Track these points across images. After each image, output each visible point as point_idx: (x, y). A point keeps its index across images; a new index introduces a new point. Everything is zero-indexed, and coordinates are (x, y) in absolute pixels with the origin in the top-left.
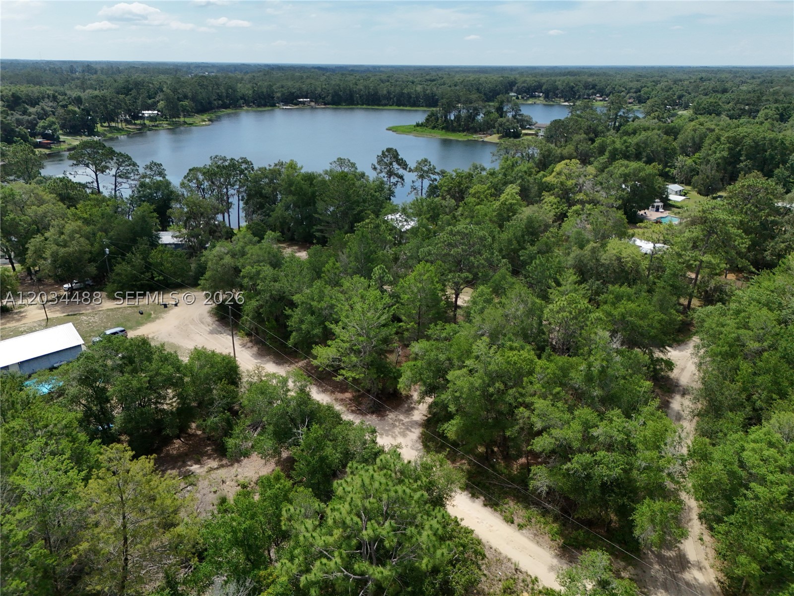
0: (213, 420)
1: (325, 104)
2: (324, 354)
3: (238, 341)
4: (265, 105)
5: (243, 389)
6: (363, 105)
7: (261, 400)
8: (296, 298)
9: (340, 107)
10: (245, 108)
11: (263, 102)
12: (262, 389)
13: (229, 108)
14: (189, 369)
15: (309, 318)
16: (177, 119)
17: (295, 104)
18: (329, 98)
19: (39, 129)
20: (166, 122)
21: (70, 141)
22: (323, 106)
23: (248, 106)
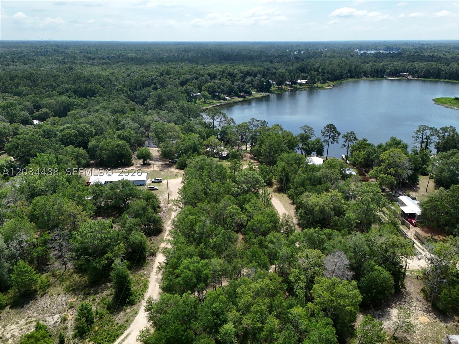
1: (419, 77)
4: (377, 77)
6: (445, 79)
9: (428, 79)
10: (364, 78)
11: (376, 74)
13: (354, 78)
16: (314, 85)
17: (398, 77)
18: (422, 73)
19: (245, 89)
20: (308, 86)
21: (256, 94)
22: (416, 79)
23: (367, 76)
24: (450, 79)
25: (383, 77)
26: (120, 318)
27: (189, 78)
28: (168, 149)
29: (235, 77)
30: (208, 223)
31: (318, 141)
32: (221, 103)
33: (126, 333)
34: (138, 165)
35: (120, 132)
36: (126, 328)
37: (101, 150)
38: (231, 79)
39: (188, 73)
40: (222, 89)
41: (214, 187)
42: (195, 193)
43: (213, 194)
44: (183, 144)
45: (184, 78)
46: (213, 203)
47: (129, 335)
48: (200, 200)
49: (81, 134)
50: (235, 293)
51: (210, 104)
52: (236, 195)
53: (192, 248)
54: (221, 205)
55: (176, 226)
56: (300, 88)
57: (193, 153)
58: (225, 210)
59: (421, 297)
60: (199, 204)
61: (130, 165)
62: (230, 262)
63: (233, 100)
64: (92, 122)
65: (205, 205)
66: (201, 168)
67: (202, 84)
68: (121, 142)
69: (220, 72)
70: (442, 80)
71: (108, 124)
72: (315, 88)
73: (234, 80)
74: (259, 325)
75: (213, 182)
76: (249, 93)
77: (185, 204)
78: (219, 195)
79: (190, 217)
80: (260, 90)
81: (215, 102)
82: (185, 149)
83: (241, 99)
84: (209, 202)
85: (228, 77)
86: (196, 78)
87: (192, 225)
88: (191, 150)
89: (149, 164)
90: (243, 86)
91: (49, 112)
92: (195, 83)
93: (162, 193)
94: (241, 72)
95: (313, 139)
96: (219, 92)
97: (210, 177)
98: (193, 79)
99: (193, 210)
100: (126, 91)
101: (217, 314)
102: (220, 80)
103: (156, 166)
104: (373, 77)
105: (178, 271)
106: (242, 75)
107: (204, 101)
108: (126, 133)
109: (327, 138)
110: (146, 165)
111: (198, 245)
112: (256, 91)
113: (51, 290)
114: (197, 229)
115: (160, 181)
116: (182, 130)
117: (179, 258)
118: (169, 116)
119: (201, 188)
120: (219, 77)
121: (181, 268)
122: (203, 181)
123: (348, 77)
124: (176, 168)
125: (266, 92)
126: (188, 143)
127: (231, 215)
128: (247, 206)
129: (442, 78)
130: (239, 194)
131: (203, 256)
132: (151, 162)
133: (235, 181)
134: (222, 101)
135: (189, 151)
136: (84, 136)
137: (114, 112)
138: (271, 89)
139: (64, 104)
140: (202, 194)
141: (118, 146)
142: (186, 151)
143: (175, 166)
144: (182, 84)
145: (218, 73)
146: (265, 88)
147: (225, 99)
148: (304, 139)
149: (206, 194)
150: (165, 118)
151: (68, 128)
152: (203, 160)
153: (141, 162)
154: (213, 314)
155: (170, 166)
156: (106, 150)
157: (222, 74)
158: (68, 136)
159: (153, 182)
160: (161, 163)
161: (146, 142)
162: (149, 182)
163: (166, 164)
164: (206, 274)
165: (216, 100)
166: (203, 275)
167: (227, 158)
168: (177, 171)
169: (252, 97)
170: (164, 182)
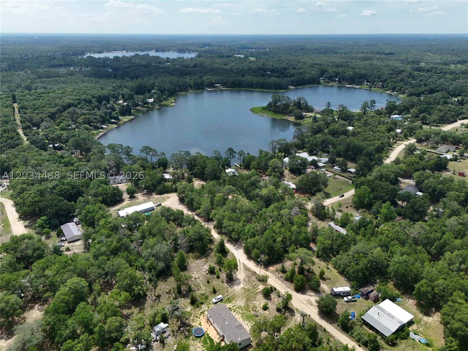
0: (179, 221)
2: (198, 211)
3: (184, 207)
5: (184, 216)
7: (187, 218)
8: (195, 200)
12: (188, 216)
13: (183, 91)
14: (176, 212)
15: (197, 204)
16: (162, 103)
17: (214, 88)
18: (230, 84)
19: (112, 115)
20: (157, 105)
22: (226, 89)
24: (248, 88)
25: (203, 89)
32: (101, 132)
34: (128, 199)
40: (98, 119)
47: (239, 260)
49: (73, 187)
56: (152, 108)
59: (314, 217)
61: (122, 200)
63: (110, 128)
70: (243, 89)
76: (118, 119)
80: (123, 114)
81: (95, 132)
83: (115, 126)
89: (134, 197)
96: (95, 122)
103: (141, 197)
104: (197, 89)
110: (132, 197)
115: (160, 205)
129: (243, 87)
138: (131, 112)
143: (154, 194)
147: (102, 128)
153: (129, 196)
156: (108, 194)
159: (156, 206)
160: (140, 194)
165: (94, 130)
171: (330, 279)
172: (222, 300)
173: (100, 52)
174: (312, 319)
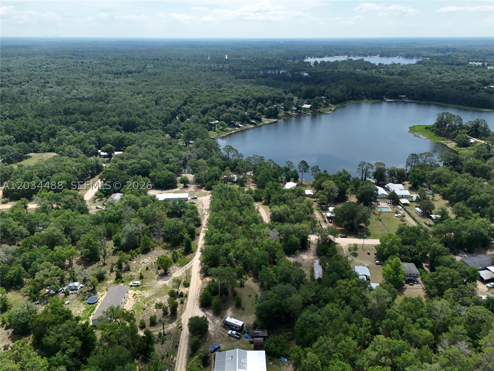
10: (366, 100)
11: (376, 97)
13: (356, 99)
16: (317, 110)
17: (395, 99)
19: (255, 116)
20: (311, 111)
21: (265, 121)
23: (368, 98)
25: (382, 99)
26: (188, 257)
27: (209, 107)
28: (200, 178)
29: (248, 103)
30: (224, 220)
31: (295, 171)
32: (235, 130)
33: (192, 261)
34: (181, 187)
35: (167, 165)
36: (191, 260)
37: (159, 178)
38: (245, 106)
39: (208, 102)
40: (237, 118)
41: (227, 202)
42: (218, 205)
43: (227, 206)
44: (209, 174)
45: (204, 107)
46: (227, 211)
48: (220, 209)
49: (143, 167)
50: (234, 244)
51: (226, 131)
52: (238, 207)
53: (217, 230)
54: (231, 212)
55: (209, 222)
56: (304, 113)
57: (215, 180)
58: (232, 214)
60: (220, 211)
61: (176, 187)
62: (233, 235)
63: (245, 127)
64: (148, 158)
65: (222, 212)
66: (221, 191)
67: (220, 113)
68: (170, 173)
69: (235, 99)
71: (157, 157)
72: (317, 113)
73: (248, 106)
74: (242, 254)
75: (227, 199)
76: (259, 120)
77: (213, 211)
78: (230, 207)
79: (216, 217)
80: (269, 116)
81: (230, 129)
82: (210, 177)
83: (252, 126)
84: (225, 210)
85: (242, 104)
86: (215, 107)
87: (217, 221)
88: (214, 179)
89: (187, 187)
90: (255, 114)
91: (112, 146)
92: (214, 113)
93: (198, 205)
94: (255, 98)
95: (292, 170)
96: (234, 120)
97: (225, 196)
98: (212, 108)
99: (216, 214)
100: (161, 124)
101: (227, 250)
102: (235, 107)
103: (192, 188)
104: (373, 99)
105: (212, 238)
106: (254, 100)
107: (222, 129)
108: (172, 166)
109: (302, 169)
110: (186, 187)
111: (220, 229)
112: (265, 118)
113: (156, 248)
114: (219, 222)
115: (196, 198)
116: (207, 163)
117: (212, 233)
118: (198, 151)
119: (221, 203)
120: (234, 105)
121: (213, 236)
122: (221, 199)
123: (350, 99)
124: (205, 189)
125: (274, 118)
126: (212, 173)
127: (235, 216)
128: (243, 212)
130: (241, 206)
131: (222, 233)
132: (188, 185)
133: (239, 199)
134: (237, 128)
135: (212, 179)
136: (145, 168)
137: (158, 146)
138: (278, 115)
139: (119, 138)
140: (221, 206)
141: (169, 176)
142: (210, 179)
143: (204, 188)
144: (204, 112)
145: (234, 101)
146: (273, 114)
147: (239, 127)
148: (287, 170)
149: (223, 206)
150: (195, 153)
151: (134, 163)
152: (222, 186)
153: (182, 185)
154: (226, 250)
155: (201, 188)
156: (162, 178)
157: (237, 102)
158: (136, 168)
159: (192, 199)
160: (195, 186)
161: (183, 171)
162: (189, 199)
163: (198, 187)
164: (223, 239)
165: (231, 127)
166: (222, 239)
167: (236, 182)
168: (205, 191)
169: (261, 124)
170: (198, 198)
171: (244, 310)
172: (138, 286)
173: (321, 57)
174: (180, 333)
